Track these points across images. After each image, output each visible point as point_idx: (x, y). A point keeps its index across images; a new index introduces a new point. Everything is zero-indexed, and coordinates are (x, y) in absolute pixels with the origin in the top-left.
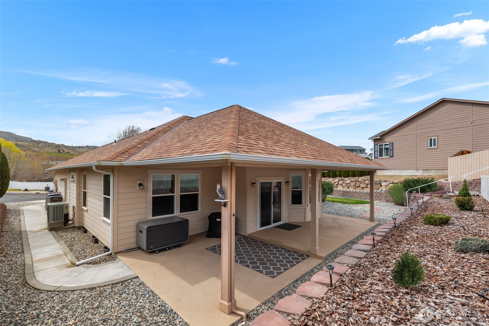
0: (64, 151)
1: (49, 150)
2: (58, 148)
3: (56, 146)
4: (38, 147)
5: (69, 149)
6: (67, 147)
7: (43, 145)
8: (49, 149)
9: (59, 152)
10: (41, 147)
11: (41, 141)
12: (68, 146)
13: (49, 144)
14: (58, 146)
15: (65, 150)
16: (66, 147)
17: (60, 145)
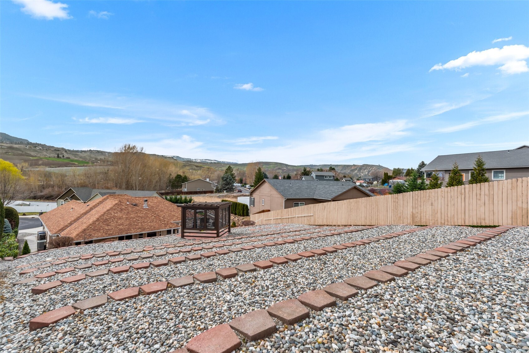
0: (63, 156)
1: (48, 155)
2: (58, 152)
3: (55, 150)
4: (36, 151)
5: (70, 154)
6: (68, 152)
7: (40, 149)
8: (46, 153)
9: (58, 157)
10: (39, 151)
11: (38, 144)
12: (68, 150)
13: (48, 147)
14: (57, 150)
15: (65, 154)
16: (66, 151)
17: (59, 148)
